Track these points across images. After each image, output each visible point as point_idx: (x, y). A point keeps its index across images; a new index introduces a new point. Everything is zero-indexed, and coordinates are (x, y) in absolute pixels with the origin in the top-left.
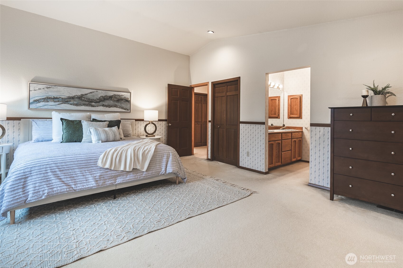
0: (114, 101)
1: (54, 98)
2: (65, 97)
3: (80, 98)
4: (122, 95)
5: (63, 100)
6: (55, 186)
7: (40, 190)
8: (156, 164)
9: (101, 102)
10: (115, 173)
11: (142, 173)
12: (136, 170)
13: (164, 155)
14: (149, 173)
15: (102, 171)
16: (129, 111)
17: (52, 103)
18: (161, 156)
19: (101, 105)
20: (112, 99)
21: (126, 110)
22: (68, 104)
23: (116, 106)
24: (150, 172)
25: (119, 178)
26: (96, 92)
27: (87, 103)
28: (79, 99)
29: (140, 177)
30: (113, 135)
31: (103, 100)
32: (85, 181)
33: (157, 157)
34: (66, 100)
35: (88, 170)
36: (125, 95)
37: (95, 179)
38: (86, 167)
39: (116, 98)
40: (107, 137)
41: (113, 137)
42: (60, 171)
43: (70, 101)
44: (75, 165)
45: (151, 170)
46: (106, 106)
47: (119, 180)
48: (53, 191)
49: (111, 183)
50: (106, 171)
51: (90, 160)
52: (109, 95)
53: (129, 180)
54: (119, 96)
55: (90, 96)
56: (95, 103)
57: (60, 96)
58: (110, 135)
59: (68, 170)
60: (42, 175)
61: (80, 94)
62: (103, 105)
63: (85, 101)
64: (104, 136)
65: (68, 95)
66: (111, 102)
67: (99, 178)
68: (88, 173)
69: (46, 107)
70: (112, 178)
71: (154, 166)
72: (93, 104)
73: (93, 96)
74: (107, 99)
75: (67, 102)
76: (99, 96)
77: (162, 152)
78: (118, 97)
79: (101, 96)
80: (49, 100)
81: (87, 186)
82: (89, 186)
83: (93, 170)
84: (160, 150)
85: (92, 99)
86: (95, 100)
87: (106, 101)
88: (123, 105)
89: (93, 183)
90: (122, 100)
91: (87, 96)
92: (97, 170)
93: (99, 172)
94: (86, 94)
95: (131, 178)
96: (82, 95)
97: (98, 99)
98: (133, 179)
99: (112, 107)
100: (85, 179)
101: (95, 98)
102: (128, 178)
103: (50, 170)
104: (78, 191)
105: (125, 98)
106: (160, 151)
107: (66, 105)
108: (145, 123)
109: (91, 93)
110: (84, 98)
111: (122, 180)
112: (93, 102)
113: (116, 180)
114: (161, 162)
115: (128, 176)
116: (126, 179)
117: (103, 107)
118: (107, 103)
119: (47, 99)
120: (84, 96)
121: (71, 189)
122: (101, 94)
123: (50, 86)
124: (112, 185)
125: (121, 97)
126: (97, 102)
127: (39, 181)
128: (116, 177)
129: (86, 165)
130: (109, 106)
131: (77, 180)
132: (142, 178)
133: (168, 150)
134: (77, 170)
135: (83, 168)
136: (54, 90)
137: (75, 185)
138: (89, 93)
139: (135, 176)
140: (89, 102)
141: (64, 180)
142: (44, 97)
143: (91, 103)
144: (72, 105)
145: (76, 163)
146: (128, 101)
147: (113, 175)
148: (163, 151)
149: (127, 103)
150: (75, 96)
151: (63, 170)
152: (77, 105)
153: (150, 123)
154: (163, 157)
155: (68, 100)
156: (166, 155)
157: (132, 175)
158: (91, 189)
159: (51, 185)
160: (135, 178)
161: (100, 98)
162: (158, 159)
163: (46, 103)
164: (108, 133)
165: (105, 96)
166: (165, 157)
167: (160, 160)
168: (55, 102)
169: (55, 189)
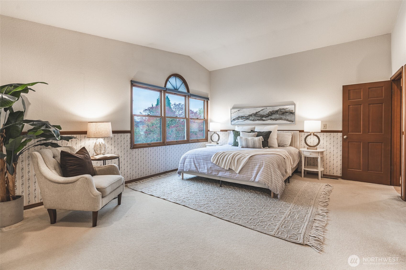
0: (279, 115)
1: (242, 117)
2: (247, 115)
3: (256, 114)
4: (287, 108)
5: (246, 118)
6: (192, 166)
7: (187, 166)
8: (248, 170)
9: (269, 117)
10: (219, 168)
11: (236, 174)
12: (232, 170)
13: (257, 164)
14: (240, 176)
15: (212, 165)
16: (294, 123)
17: (240, 120)
18: (254, 164)
19: (269, 119)
20: (278, 113)
21: (290, 122)
22: (249, 120)
23: (281, 119)
24: (242, 175)
25: (220, 172)
26: (266, 109)
27: (260, 118)
28: (255, 116)
29: (233, 177)
30: (252, 143)
31: (271, 115)
32: (203, 168)
33: (251, 164)
34: (248, 117)
35: (206, 162)
36: (290, 108)
37: (208, 168)
38: (206, 160)
39: (281, 111)
40: (246, 144)
41: (252, 145)
42: (196, 159)
43: (250, 118)
44: (201, 157)
45: (243, 174)
46: (273, 119)
47: (220, 174)
48: (191, 169)
49: (215, 174)
50: (214, 165)
51: (209, 156)
52: (275, 110)
53: (225, 176)
54: (283, 109)
55: (261, 113)
56: (265, 117)
57: (244, 115)
58: (250, 143)
59: (199, 159)
60: (190, 159)
61: (255, 112)
62: (271, 119)
63: (259, 117)
64: (245, 143)
65: (248, 114)
66: (277, 116)
67: (210, 169)
68: (206, 164)
69: (238, 123)
70: (216, 171)
71: (246, 172)
72: (264, 118)
73: (264, 112)
74: (274, 114)
75: (248, 118)
76: (268, 112)
77: (256, 161)
78: (282, 111)
79: (269, 112)
80: (239, 118)
81: (203, 172)
82: (204, 172)
83: (208, 163)
84: (256, 158)
85: (263, 115)
86: (265, 115)
87: (273, 115)
88: (288, 118)
89: (206, 170)
90: (287, 113)
91: (260, 113)
92: (210, 163)
93: (210, 165)
94: (259, 112)
95: (227, 175)
96: (257, 113)
97: (267, 115)
98: (228, 176)
99: (278, 120)
100: (204, 167)
101: (265, 114)
102: (225, 175)
103: (193, 157)
104: (199, 172)
105: (290, 110)
106: (254, 160)
107: (248, 121)
108: (306, 134)
109: (262, 110)
110: (258, 114)
111: (221, 174)
112: (264, 117)
113: (219, 173)
114: (253, 169)
115: (226, 173)
116: (224, 175)
117: (271, 121)
118: (273, 117)
119: (238, 118)
120: (258, 113)
121: (197, 170)
122: (270, 110)
123: (240, 109)
124: (215, 176)
125: (286, 110)
126: (267, 117)
127: (188, 162)
128: (219, 171)
129: (206, 159)
130: (276, 119)
131: (201, 167)
132: (235, 178)
133: (263, 161)
134: (202, 161)
135: (204, 160)
136: (242, 111)
137: (199, 168)
138: (261, 110)
139: (230, 175)
140: (261, 117)
141: (196, 164)
142: (237, 117)
143: (262, 118)
144: (251, 120)
145: (202, 156)
146: (292, 113)
147: (217, 169)
148: (258, 160)
149: (292, 115)
150: (252, 114)
151: (197, 159)
152: (253, 120)
153: (311, 135)
154: (256, 165)
155: (249, 117)
156: (259, 164)
157: (228, 173)
158: (204, 174)
159: (191, 165)
160: (230, 176)
161: (268, 113)
162: (250, 166)
163: (238, 120)
164: (248, 141)
165: (272, 111)
166: (258, 166)
167: (252, 167)
168: (242, 119)
169: (191, 168)
